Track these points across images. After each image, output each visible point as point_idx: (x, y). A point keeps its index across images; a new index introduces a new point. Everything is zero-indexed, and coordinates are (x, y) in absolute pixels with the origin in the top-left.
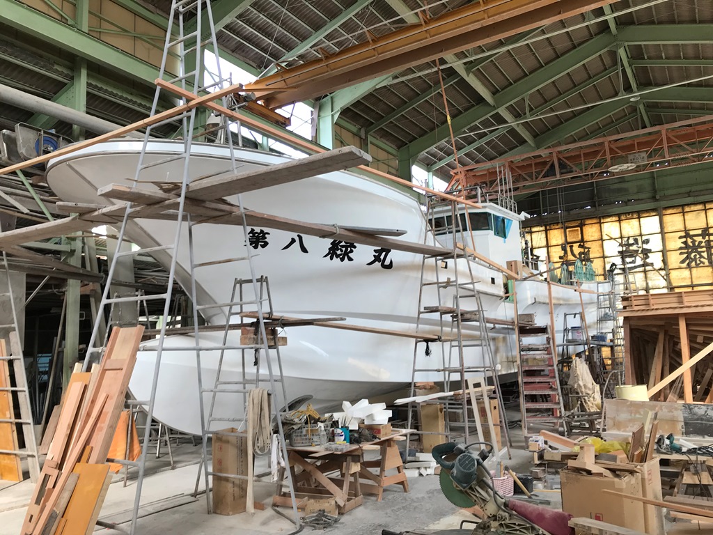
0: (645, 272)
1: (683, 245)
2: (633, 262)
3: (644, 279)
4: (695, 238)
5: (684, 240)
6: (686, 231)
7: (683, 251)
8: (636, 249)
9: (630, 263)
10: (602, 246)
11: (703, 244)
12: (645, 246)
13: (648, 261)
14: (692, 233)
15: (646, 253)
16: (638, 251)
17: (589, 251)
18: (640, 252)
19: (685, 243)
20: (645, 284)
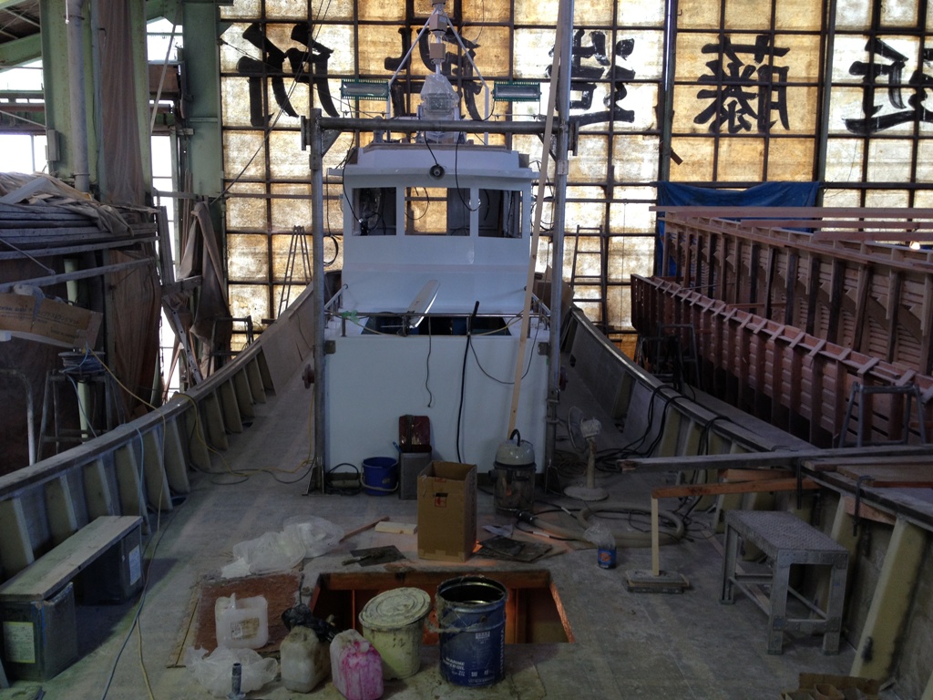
0: (610, 135)
1: (708, 72)
2: (585, 103)
3: (604, 154)
4: (740, 56)
5: (713, 57)
6: (723, 32)
7: (707, 88)
8: (597, 65)
9: (576, 105)
10: (509, 45)
11: (755, 76)
12: (620, 61)
13: (623, 104)
14: (735, 40)
15: (620, 80)
16: (602, 71)
17: (473, 54)
18: (604, 76)
19: (715, 66)
20: (604, 170)
